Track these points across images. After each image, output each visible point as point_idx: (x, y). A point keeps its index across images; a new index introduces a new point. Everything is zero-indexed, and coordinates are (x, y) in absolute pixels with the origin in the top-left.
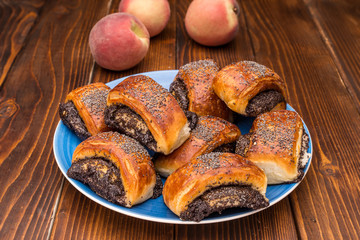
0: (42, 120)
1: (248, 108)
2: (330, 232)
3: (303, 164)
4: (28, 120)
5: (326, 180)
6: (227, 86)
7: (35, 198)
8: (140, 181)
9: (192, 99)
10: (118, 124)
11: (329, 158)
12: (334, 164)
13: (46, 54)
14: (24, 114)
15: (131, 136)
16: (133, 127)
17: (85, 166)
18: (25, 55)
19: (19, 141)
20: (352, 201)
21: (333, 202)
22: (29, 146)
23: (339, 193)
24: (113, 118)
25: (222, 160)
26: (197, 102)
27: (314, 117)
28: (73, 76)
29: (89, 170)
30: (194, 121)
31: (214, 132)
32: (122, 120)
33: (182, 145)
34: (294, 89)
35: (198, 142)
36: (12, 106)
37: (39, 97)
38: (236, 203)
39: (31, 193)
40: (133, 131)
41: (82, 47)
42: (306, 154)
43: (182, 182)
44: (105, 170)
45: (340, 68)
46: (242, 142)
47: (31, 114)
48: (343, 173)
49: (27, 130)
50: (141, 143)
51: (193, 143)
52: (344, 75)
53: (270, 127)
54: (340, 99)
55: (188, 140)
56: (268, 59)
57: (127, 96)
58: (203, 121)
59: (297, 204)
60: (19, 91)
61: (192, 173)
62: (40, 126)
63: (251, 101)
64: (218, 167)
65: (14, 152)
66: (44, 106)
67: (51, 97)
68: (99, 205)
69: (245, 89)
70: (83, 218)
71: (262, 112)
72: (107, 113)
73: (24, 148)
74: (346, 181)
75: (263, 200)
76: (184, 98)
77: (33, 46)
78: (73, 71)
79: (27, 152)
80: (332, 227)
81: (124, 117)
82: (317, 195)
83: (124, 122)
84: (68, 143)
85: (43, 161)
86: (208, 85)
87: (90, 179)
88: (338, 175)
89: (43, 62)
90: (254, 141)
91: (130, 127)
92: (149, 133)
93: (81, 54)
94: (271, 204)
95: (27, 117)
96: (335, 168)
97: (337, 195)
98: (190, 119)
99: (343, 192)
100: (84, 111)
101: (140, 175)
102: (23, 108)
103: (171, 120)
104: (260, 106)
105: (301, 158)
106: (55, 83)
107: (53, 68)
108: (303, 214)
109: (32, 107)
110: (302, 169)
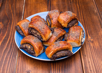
0: (11, 29)
1: (68, 26)
2: (89, 59)
3: (82, 42)
4: (6, 29)
5: (89, 44)
6: (61, 20)
7: (11, 54)
8: (39, 50)
9: (52, 23)
10: (32, 33)
11: (90, 37)
12: (92, 38)
13: (9, 6)
14: (5, 27)
15: (36, 37)
16: (36, 34)
17: (24, 46)
18: (3, 7)
19: (5, 36)
20: (96, 50)
21: (91, 50)
22: (8, 38)
23: (92, 47)
24: (31, 31)
25: (60, 44)
26: (54, 23)
27: (87, 24)
28: (18, 13)
29: (25, 47)
30: (53, 31)
31: (58, 34)
32: (33, 32)
33: (50, 38)
34: (82, 14)
35: (54, 37)
36: (1, 25)
37: (9, 21)
38: (64, 55)
39: (10, 52)
40: (36, 35)
41: (19, 3)
42: (83, 39)
43: (50, 50)
44: (30, 47)
45: (95, 6)
46: (66, 35)
47: (7, 27)
48: (94, 41)
49: (7, 32)
50: (39, 39)
51: (53, 37)
52: (96, 8)
53: (73, 32)
54: (94, 17)
55: (52, 36)
56: (74, 4)
57: (34, 26)
58: (55, 30)
59: (81, 51)
60: (3, 19)
61: (53, 48)
62: (10, 31)
63: (68, 24)
64: (59, 46)
65: (4, 40)
66: (11, 24)
67: (12, 21)
68: (28, 56)
69: (67, 21)
70: (25, 59)
71: (72, 26)
72: (29, 30)
73: (6, 38)
74: (95, 44)
75: (72, 53)
76: (50, 22)
77: (5, 3)
78: (18, 12)
79: (7, 39)
80: (90, 58)
81: (34, 31)
82: (87, 48)
83: (34, 33)
84: (19, 38)
85: (12, 42)
86: (57, 18)
87: (26, 50)
88: (92, 42)
89: (9, 9)
90: (69, 36)
91: (35, 34)
92: (41, 36)
93: (19, 5)
94: (74, 54)
95: (6, 28)
96: (92, 40)
97: (92, 48)
98: (52, 30)
99: (93, 47)
100: (22, 29)
101: (39, 48)
102: (5, 25)
103: (46, 32)
104: (71, 25)
105: (82, 40)
106: (13, 16)
107: (12, 11)
108: (83, 54)
109: (7, 25)
110: (82, 43)
